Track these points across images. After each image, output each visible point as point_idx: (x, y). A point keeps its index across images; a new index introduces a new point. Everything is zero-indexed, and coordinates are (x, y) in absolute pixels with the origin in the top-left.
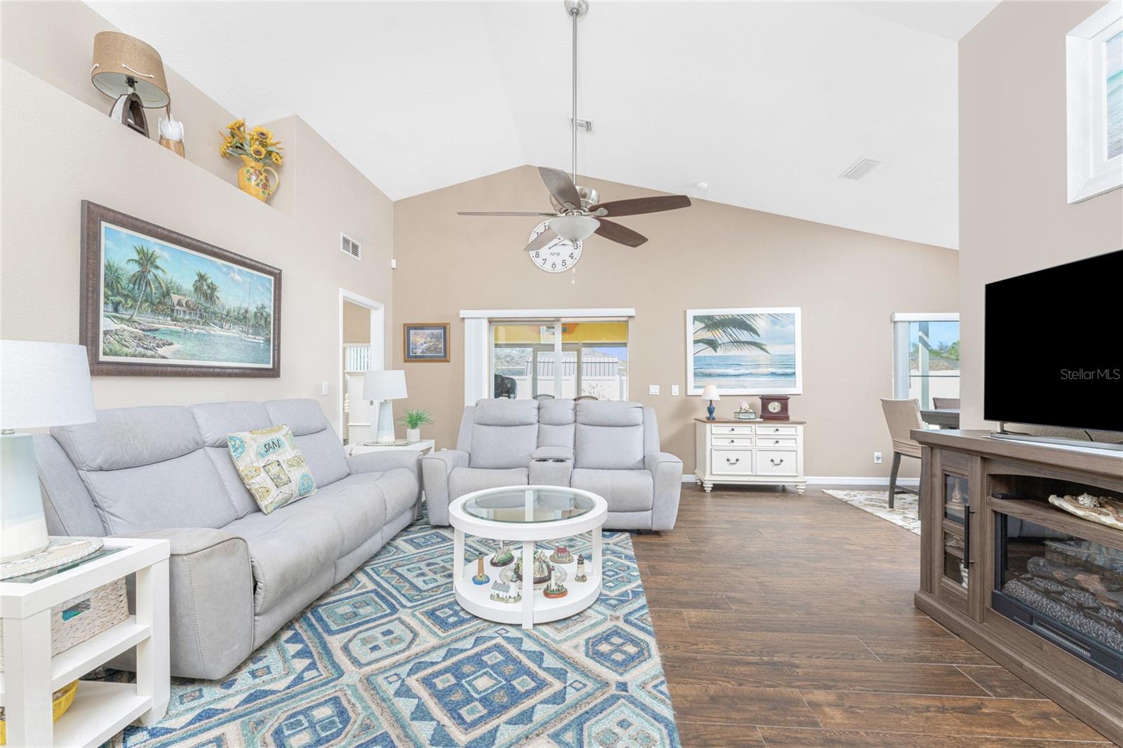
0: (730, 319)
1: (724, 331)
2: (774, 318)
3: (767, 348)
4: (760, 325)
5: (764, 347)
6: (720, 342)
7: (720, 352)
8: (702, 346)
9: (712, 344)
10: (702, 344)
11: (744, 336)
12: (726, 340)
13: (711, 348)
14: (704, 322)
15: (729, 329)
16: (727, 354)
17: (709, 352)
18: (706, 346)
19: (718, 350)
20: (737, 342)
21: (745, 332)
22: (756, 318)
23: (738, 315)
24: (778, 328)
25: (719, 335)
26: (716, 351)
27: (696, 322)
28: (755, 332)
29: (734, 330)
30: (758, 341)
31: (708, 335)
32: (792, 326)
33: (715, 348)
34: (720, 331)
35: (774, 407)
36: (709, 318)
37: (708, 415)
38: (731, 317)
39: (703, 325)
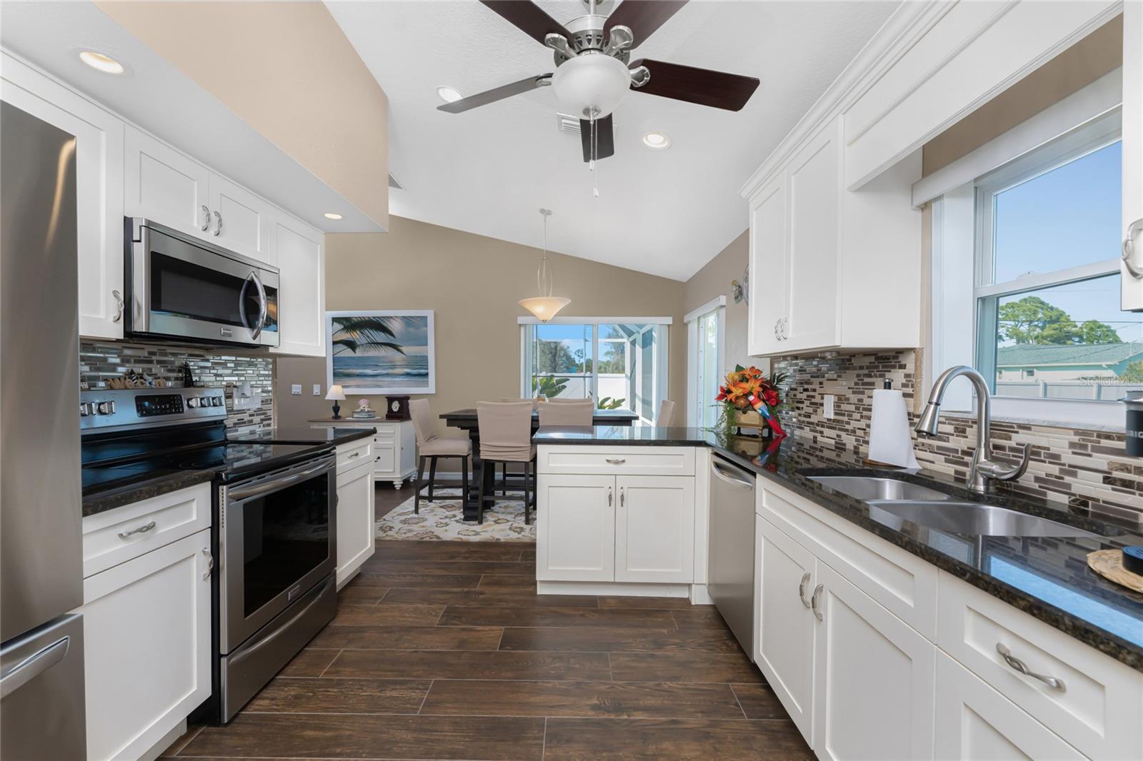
0: (366, 321)
1: (362, 333)
2: (408, 320)
3: (403, 349)
4: (395, 326)
5: (400, 348)
6: (358, 343)
7: (359, 353)
8: (341, 347)
9: (351, 345)
10: (340, 345)
11: (381, 337)
12: (364, 341)
13: (349, 350)
14: (343, 324)
15: (366, 331)
16: (365, 355)
17: (348, 352)
18: (345, 347)
19: (357, 350)
20: (374, 343)
21: (382, 334)
22: (392, 320)
23: (374, 317)
24: (411, 330)
25: (356, 336)
26: (354, 351)
27: (335, 323)
28: (391, 334)
29: (371, 332)
30: (394, 343)
31: (346, 336)
32: (425, 329)
33: (354, 349)
34: (358, 332)
35: (396, 406)
36: (347, 319)
37: (333, 414)
38: (367, 319)
39: (342, 327)
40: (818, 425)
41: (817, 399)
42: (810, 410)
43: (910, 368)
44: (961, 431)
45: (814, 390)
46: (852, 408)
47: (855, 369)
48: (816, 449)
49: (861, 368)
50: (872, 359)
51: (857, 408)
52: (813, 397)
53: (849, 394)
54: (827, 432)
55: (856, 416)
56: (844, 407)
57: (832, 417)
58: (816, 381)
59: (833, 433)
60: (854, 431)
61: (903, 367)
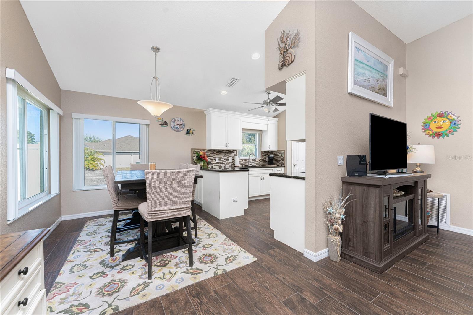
40: (213, 164)
41: (213, 158)
42: (211, 161)
43: (235, 153)
44: (242, 161)
45: (212, 157)
46: (224, 159)
47: (224, 153)
48: (213, 169)
49: (225, 153)
50: (228, 151)
51: (225, 159)
52: (212, 158)
53: (223, 157)
54: (216, 165)
55: (225, 161)
56: (221, 159)
57: (218, 161)
58: (213, 155)
59: (218, 165)
60: (224, 163)
61: (234, 153)
